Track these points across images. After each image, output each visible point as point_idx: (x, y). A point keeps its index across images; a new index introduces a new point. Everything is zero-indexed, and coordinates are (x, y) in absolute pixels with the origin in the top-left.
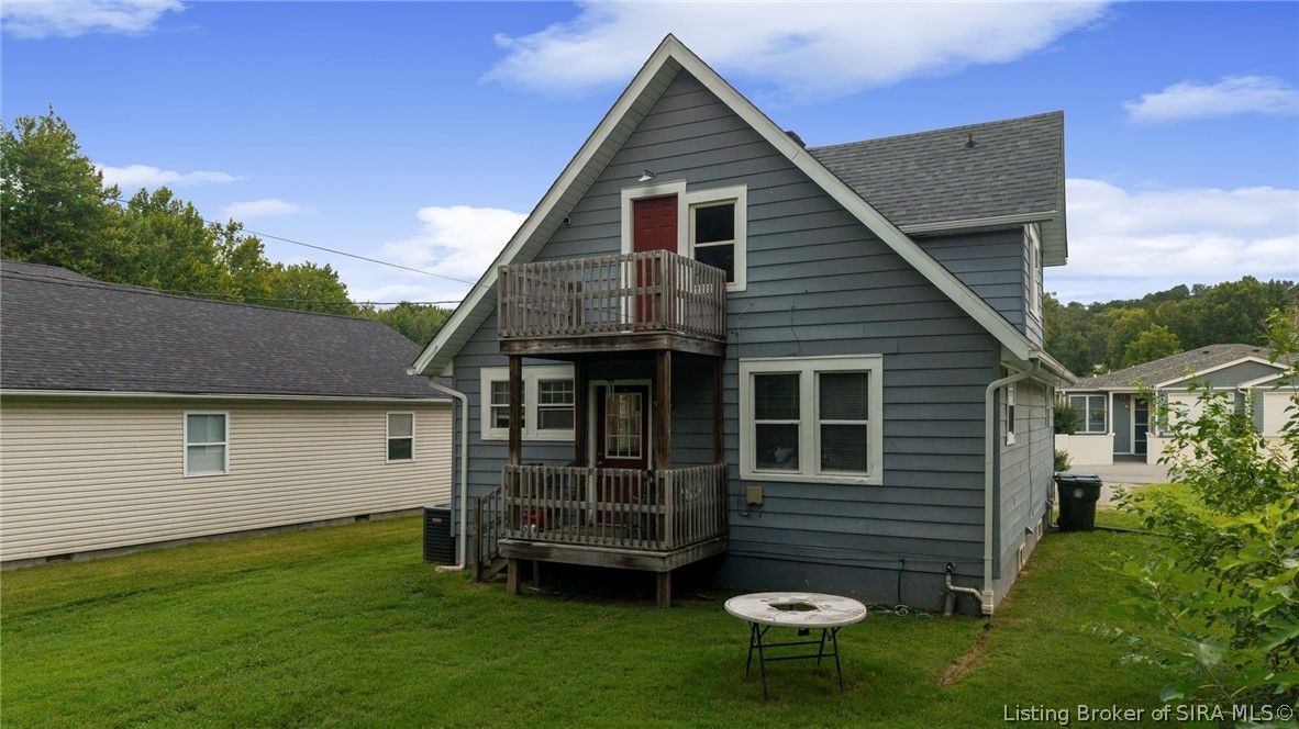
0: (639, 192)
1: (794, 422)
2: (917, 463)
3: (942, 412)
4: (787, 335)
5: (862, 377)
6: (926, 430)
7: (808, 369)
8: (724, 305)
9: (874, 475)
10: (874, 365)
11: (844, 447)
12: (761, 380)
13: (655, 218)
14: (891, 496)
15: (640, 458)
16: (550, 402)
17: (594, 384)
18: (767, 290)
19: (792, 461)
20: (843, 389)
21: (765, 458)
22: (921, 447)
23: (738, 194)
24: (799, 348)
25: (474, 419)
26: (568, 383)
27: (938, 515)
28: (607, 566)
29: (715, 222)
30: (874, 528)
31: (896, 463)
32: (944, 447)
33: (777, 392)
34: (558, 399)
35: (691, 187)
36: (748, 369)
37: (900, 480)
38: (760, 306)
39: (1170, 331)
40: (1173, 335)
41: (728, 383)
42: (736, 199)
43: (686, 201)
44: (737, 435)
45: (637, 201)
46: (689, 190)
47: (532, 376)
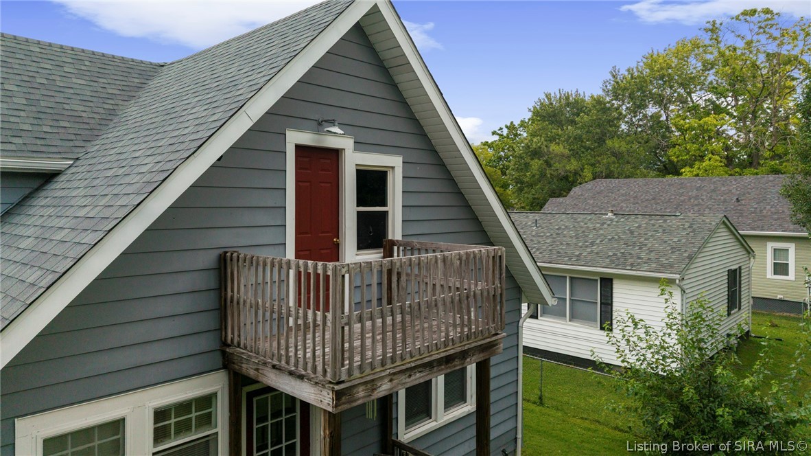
0: (306, 138)
9: (472, 404)
23: (395, 166)
34: (183, 428)
35: (360, 145)
42: (393, 168)
43: (354, 160)
44: (397, 403)
45: (299, 148)
46: (356, 149)
47: (140, 406)
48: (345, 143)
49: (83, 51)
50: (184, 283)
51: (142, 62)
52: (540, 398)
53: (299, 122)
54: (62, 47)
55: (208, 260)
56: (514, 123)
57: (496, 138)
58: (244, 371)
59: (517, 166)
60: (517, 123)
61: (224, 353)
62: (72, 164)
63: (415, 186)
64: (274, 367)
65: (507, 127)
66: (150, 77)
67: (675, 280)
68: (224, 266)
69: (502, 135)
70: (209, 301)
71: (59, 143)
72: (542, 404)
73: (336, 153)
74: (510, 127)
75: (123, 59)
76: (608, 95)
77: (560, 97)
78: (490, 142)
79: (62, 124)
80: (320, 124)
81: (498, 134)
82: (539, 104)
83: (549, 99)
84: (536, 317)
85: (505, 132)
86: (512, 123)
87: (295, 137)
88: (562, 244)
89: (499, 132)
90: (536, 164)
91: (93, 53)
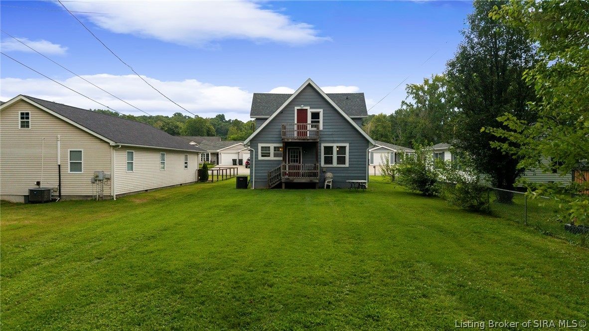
0: (299, 108)
1: (332, 156)
2: (355, 163)
3: (359, 154)
4: (331, 139)
5: (345, 147)
6: (356, 157)
7: (335, 145)
8: (318, 132)
9: (347, 165)
10: (347, 145)
11: (341, 160)
12: (325, 147)
13: (302, 114)
14: (350, 169)
16: (276, 151)
17: (288, 147)
18: (327, 130)
19: (331, 163)
20: (342, 150)
21: (326, 163)
22: (355, 160)
23: (321, 111)
24: (334, 142)
25: (257, 155)
26: (280, 147)
27: (358, 172)
29: (315, 116)
30: (347, 175)
31: (351, 163)
32: (360, 160)
33: (329, 150)
34: (278, 151)
35: (311, 108)
36: (323, 145)
37: (352, 166)
38: (325, 133)
41: (319, 148)
43: (310, 111)
44: (321, 158)
45: (298, 110)
47: (272, 146)
48: (308, 108)
53: (297, 104)
63: (326, 115)
73: (306, 110)
80: (302, 104)
87: (297, 108)
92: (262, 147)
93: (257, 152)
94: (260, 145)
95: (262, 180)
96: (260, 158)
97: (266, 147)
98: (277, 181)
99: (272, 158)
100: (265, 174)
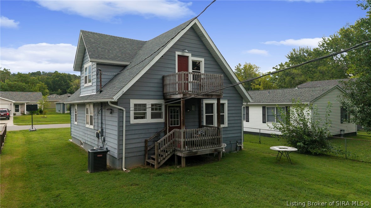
0: (180, 53)
1: (213, 114)
2: (233, 122)
3: (236, 111)
5: (223, 104)
6: (234, 115)
7: (215, 103)
9: (226, 125)
10: (226, 102)
11: (221, 120)
12: (206, 104)
13: (182, 61)
15: (179, 125)
16: (153, 111)
17: (168, 105)
19: (212, 123)
21: (207, 122)
22: (233, 119)
25: (128, 117)
26: (161, 104)
28: (211, 153)
31: (230, 122)
32: (236, 118)
33: (210, 107)
34: (156, 109)
35: (193, 55)
36: (205, 102)
37: (230, 125)
39: (45, 84)
40: (46, 85)
42: (202, 61)
43: (191, 59)
44: (203, 118)
45: (179, 56)
46: (192, 56)
47: (149, 103)
48: (189, 55)
49: (128, 39)
50: (156, 81)
51: (141, 41)
52: (260, 142)
53: (179, 50)
54: (123, 38)
55: (160, 77)
56: (282, 63)
57: (275, 70)
58: (168, 98)
59: (280, 80)
60: (284, 63)
61: (163, 96)
62: (130, 64)
63: (207, 66)
64: (173, 94)
65: (279, 65)
66: (143, 45)
67: (308, 104)
68: (163, 78)
69: (277, 69)
70: (160, 85)
71: (127, 59)
72: (260, 143)
73: (187, 57)
74: (281, 65)
75: (137, 40)
76: (321, 47)
77: (300, 50)
78: (271, 72)
79: (127, 55)
80: (183, 50)
81: (275, 68)
82: (290, 53)
83: (294, 51)
84: (265, 123)
85: (279, 67)
86: (281, 63)
87: (178, 53)
88: (275, 98)
89: (276, 68)
90: (287, 79)
91: (130, 39)
92: (135, 105)
93: (128, 112)
94: (133, 102)
95: (135, 154)
96: (133, 121)
97: (140, 105)
98: (168, 155)
99: (148, 120)
100: (139, 145)
